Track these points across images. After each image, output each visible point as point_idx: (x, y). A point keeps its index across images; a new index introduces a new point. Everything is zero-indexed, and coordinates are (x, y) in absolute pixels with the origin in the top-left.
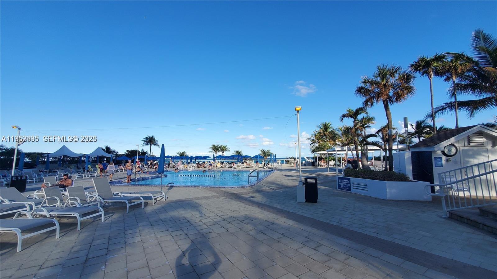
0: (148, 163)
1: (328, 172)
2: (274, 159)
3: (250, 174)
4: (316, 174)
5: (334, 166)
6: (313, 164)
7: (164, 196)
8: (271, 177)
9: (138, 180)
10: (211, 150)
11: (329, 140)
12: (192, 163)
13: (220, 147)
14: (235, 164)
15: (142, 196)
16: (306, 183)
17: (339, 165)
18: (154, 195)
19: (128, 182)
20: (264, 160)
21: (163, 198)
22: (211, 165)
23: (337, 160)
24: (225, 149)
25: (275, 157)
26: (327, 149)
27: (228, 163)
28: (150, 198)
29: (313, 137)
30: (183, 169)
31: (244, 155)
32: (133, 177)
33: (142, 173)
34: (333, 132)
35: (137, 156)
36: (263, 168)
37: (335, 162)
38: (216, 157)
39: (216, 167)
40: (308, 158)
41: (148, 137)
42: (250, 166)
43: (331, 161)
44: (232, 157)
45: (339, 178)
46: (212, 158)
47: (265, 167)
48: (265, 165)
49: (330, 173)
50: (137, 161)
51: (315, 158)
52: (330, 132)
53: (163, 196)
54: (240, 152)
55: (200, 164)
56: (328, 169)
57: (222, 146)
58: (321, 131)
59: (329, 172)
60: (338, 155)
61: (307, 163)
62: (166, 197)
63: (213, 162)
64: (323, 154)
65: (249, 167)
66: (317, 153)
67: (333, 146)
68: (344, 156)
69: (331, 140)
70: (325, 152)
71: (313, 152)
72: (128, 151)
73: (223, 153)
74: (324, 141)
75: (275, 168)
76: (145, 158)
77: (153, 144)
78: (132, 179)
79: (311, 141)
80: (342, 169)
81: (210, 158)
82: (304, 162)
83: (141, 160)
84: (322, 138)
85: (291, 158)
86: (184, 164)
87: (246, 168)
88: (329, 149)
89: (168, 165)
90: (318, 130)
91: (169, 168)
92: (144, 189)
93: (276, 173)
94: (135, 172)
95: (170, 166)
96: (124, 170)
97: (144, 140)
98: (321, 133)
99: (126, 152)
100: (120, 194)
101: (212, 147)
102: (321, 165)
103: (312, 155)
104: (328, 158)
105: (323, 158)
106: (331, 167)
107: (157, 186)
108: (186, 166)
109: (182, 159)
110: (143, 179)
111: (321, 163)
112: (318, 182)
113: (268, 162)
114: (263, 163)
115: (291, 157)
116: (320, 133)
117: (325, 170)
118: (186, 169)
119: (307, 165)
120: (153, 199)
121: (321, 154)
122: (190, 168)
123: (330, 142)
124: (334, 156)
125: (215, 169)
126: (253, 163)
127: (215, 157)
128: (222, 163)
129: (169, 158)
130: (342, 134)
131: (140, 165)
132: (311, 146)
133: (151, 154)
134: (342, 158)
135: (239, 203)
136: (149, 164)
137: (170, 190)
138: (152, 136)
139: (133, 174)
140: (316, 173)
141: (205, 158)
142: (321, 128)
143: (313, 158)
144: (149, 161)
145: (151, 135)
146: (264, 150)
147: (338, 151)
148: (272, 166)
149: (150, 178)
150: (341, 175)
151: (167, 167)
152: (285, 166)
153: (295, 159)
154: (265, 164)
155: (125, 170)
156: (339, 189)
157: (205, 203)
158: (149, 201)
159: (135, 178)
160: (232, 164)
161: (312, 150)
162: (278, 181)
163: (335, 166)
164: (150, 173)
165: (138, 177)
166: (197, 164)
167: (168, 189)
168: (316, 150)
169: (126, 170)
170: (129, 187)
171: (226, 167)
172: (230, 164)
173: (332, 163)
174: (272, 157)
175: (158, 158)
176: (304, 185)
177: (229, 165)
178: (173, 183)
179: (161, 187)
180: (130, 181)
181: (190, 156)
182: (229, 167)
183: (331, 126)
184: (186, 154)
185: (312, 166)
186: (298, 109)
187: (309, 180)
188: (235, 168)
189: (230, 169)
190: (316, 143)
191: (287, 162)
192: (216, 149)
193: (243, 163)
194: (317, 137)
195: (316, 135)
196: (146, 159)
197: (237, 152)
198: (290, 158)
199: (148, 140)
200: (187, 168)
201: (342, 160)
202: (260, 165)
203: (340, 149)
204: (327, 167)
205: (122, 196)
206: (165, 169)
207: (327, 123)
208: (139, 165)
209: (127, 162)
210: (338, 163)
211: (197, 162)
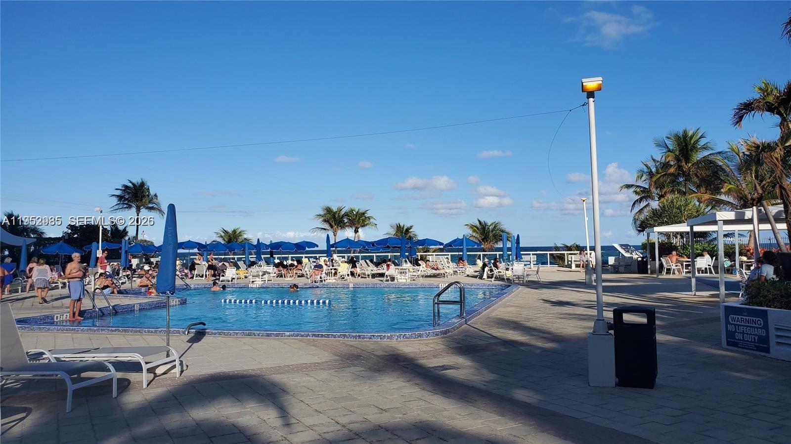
0: (131, 265)
1: (691, 291)
2: (514, 250)
3: (439, 295)
4: (651, 298)
5: (711, 273)
6: (642, 267)
7: (177, 363)
8: (505, 306)
9: (102, 314)
10: (319, 223)
11: (698, 187)
12: (263, 263)
13: (346, 214)
14: (392, 267)
15: (113, 359)
16: (618, 323)
17: (730, 270)
18: (148, 359)
19: (72, 319)
20: (482, 253)
21: (174, 367)
22: (319, 267)
23: (721, 252)
24: (364, 221)
25: (518, 242)
26: (690, 217)
27: (372, 261)
28: (136, 367)
29: (643, 178)
30: (235, 281)
31: (420, 238)
32: (86, 304)
33: (113, 293)
34: (711, 162)
35: (98, 242)
36: (481, 277)
37: (717, 259)
38: (336, 243)
39: (335, 274)
40: (626, 247)
41: (130, 185)
42: (437, 272)
43: (702, 255)
44: (383, 244)
45: (729, 310)
46: (323, 246)
47: (485, 276)
48: (486, 269)
49: (698, 293)
50: (97, 258)
51: (648, 247)
52: (699, 162)
53: (175, 361)
54: (408, 230)
55: (285, 267)
56: (693, 280)
57: (352, 211)
58: (670, 159)
59: (697, 290)
60: (725, 236)
61: (621, 264)
62: (181, 364)
63: (327, 259)
64: (676, 234)
65: (434, 276)
66: (657, 229)
67: (709, 208)
68: (745, 241)
69: (703, 189)
70: (684, 228)
71: (643, 226)
72: (72, 227)
73: (356, 231)
74: (679, 192)
75: (518, 278)
76: (121, 248)
77: (143, 205)
78: (85, 311)
79: (636, 192)
80: (741, 282)
81: (316, 249)
82: (611, 260)
83: (112, 255)
84: (673, 181)
85: (569, 248)
86: (238, 268)
87: (427, 276)
88: (696, 217)
89: (191, 270)
90: (659, 154)
91: (192, 278)
92: (118, 339)
93: (521, 294)
94: (93, 290)
95: (196, 272)
96: (60, 285)
97: (118, 193)
98: (671, 166)
99: (66, 230)
100: (47, 355)
101: (322, 213)
102: (668, 271)
103: (641, 239)
104: (693, 248)
105: (675, 248)
106: (701, 275)
107: (156, 332)
108: (242, 272)
109: (232, 250)
110: (116, 311)
111: (671, 262)
112: (657, 322)
113: (495, 259)
114: (480, 263)
115: (569, 245)
116: (666, 165)
117: (684, 286)
118: (243, 282)
119: (621, 269)
120: (145, 370)
121: (667, 235)
122: (257, 279)
123: (699, 194)
124: (712, 241)
125: (331, 280)
126: (448, 262)
127: (332, 246)
128: (353, 262)
129: (193, 248)
130: (740, 170)
131: (108, 269)
132: (636, 209)
133: (140, 237)
134: (740, 246)
135: (404, 384)
136: (134, 267)
137: (195, 345)
138: (140, 181)
139: (87, 296)
140: (654, 296)
141: (301, 247)
142: (669, 151)
143: (644, 247)
144: (134, 257)
145: (137, 180)
146: (482, 221)
147: (726, 222)
148: (509, 274)
149: (137, 308)
150: (737, 300)
151: (186, 275)
152: (550, 272)
153: (581, 249)
154: (485, 265)
155: (64, 284)
156: (728, 345)
157: (299, 383)
158: (133, 376)
159: (94, 306)
160: (385, 266)
161: (638, 223)
162: (529, 320)
163: (717, 272)
164: (136, 293)
165: (101, 303)
166: (277, 265)
167: (189, 341)
168: (652, 222)
169: (68, 284)
170: (75, 336)
171: (364, 274)
172: (377, 264)
173: (703, 262)
174: (509, 245)
175: (159, 249)
176: (612, 332)
177: (372, 269)
178: (204, 324)
179: (168, 335)
180: (79, 315)
181: (255, 243)
182: (374, 276)
183: (702, 142)
184: (245, 236)
185: (639, 273)
186: (591, 84)
187: (627, 317)
188: (393, 279)
189: (377, 280)
190: (653, 199)
191: (558, 260)
192: (334, 219)
193: (416, 263)
194: (654, 179)
195: (651, 174)
196: (126, 252)
197: (399, 228)
198: (567, 247)
199: (129, 193)
200: (246, 277)
201: (741, 254)
202: (470, 270)
203: (733, 218)
204: (689, 275)
205: (53, 361)
206: (179, 282)
207: (690, 133)
208: (104, 268)
209: (70, 260)
210: (728, 263)
211: (277, 261)
